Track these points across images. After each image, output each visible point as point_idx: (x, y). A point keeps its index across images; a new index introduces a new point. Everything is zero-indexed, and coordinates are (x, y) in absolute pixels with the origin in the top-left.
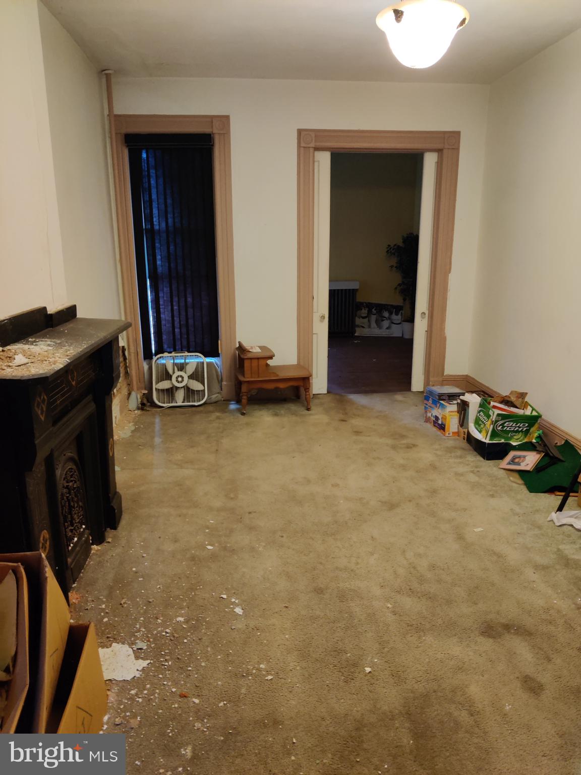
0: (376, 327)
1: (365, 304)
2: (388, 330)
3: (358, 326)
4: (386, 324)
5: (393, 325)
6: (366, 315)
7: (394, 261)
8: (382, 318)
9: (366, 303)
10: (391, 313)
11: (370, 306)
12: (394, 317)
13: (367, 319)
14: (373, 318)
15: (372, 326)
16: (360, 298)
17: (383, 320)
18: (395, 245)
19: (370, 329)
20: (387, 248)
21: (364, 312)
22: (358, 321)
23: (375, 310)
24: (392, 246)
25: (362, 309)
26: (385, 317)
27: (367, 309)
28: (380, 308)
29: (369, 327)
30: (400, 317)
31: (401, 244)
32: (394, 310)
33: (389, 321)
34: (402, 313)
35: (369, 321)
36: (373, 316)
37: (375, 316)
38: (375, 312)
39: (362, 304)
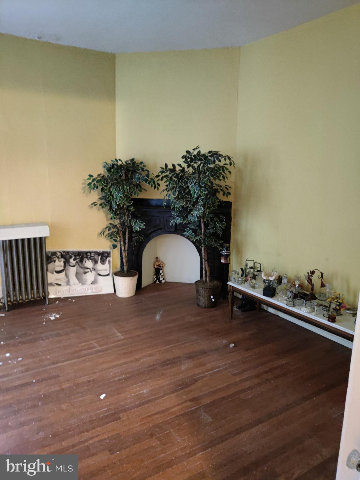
0: (78, 282)
1: (59, 254)
2: (93, 286)
3: (51, 284)
4: (90, 277)
5: (100, 277)
6: (62, 268)
7: (95, 196)
8: (86, 270)
9: (60, 252)
10: (96, 262)
11: (66, 256)
12: (99, 266)
13: (64, 272)
14: (72, 271)
15: (72, 282)
16: (50, 248)
17: (85, 273)
18: (99, 175)
19: (69, 286)
20: (89, 179)
21: (59, 264)
22: (51, 278)
23: (74, 260)
24: (95, 176)
25: (55, 261)
26: (87, 268)
27: (63, 260)
28: (81, 256)
29: (68, 283)
30: (109, 266)
31: (106, 174)
32: (100, 257)
33: (94, 273)
34: (109, 261)
35: (66, 275)
36: (72, 268)
37: (74, 268)
38: (74, 262)
39: (54, 254)
